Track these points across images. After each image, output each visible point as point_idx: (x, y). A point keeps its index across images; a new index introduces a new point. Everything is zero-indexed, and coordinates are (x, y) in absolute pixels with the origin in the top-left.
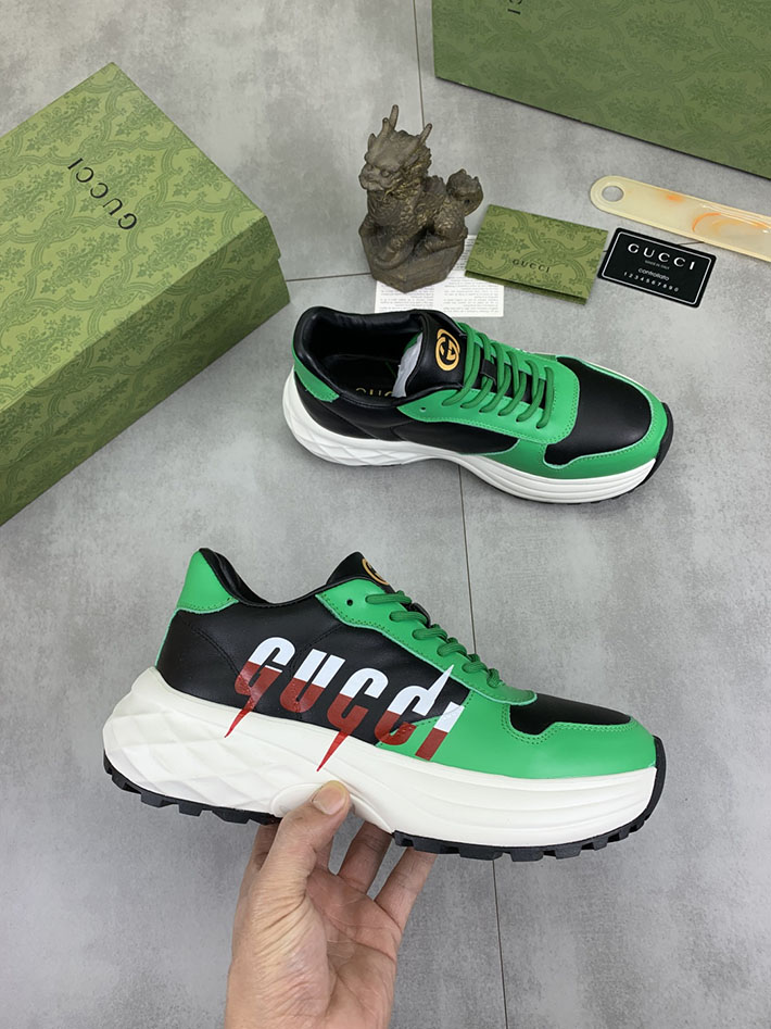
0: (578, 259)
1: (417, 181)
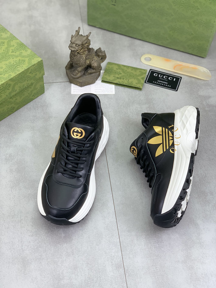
0: (138, 77)
1: (86, 49)
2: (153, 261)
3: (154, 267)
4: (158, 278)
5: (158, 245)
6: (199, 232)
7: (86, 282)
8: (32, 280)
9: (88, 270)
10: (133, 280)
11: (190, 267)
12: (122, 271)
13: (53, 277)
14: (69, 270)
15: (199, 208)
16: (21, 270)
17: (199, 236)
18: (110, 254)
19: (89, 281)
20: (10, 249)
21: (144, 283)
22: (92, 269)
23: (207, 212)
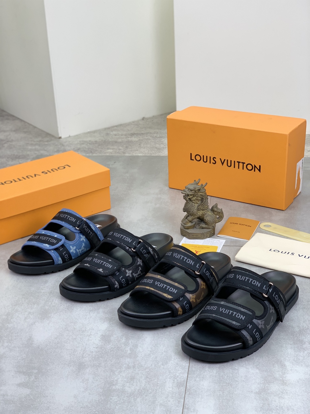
2: (222, 387)
3: (221, 392)
4: (222, 401)
5: (232, 375)
6: (285, 372)
7: (140, 391)
8: (83, 380)
9: (146, 382)
10: (192, 398)
11: (264, 398)
12: (183, 389)
13: (105, 382)
14: (126, 379)
15: (291, 353)
16: (75, 372)
17: (284, 375)
18: (174, 374)
19: (143, 391)
20: (70, 354)
21: (204, 403)
22: (150, 382)
23: (300, 357)
